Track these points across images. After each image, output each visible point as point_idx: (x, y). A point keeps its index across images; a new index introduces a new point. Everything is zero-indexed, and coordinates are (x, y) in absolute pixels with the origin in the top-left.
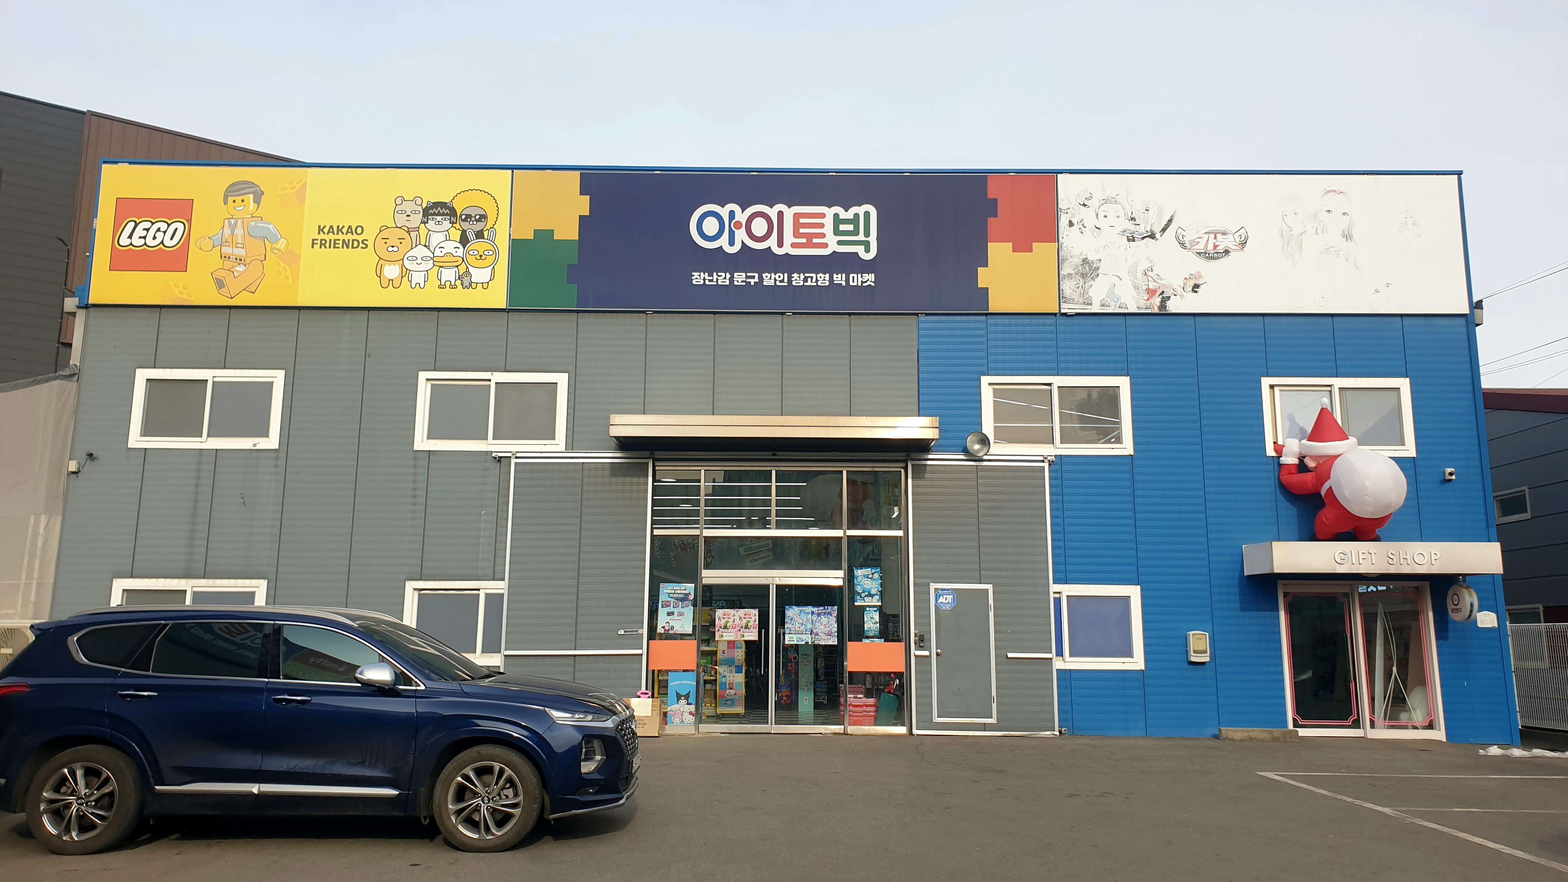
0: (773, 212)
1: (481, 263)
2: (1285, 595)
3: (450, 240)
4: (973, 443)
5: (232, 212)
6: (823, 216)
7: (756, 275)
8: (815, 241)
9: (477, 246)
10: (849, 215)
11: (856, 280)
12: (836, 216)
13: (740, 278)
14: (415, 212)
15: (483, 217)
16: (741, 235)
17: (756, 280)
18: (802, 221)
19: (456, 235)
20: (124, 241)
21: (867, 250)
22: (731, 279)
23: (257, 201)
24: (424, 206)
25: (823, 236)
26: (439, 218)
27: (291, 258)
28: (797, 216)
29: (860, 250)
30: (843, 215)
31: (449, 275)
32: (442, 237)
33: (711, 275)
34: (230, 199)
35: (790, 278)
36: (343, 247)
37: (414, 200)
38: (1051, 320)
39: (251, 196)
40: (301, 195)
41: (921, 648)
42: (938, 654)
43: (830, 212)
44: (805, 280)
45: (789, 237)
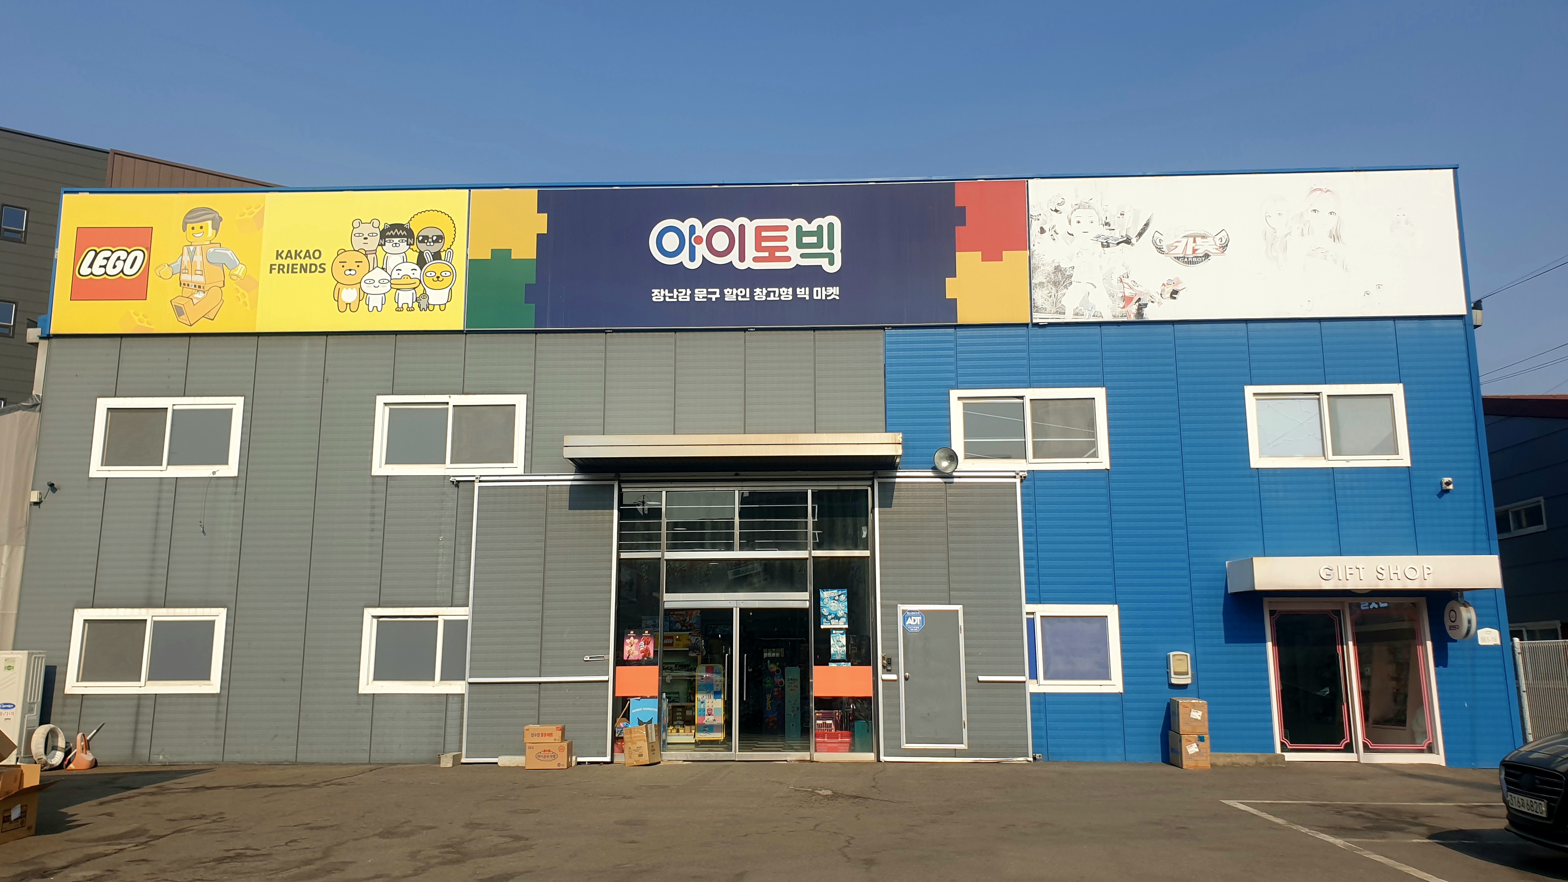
0: (734, 226)
1: (438, 284)
2: (1272, 613)
3: (407, 262)
4: (941, 458)
5: (192, 239)
6: (785, 228)
7: (718, 291)
8: (777, 254)
9: (434, 267)
10: (813, 227)
11: (820, 293)
12: (799, 228)
13: (700, 294)
14: (372, 235)
15: (440, 238)
16: (702, 250)
17: (718, 295)
18: (764, 234)
19: (414, 256)
20: (85, 270)
21: (832, 263)
22: (692, 296)
23: (216, 228)
24: (381, 228)
25: (786, 249)
26: (396, 240)
27: (250, 284)
28: (759, 230)
29: (824, 263)
30: (806, 227)
31: (406, 297)
32: (399, 259)
33: (671, 291)
34: (189, 226)
35: (752, 292)
36: (301, 272)
37: (371, 222)
38: (1022, 331)
39: (210, 222)
40: (259, 220)
41: (889, 672)
42: (906, 679)
43: (792, 224)
44: (768, 295)
45: (751, 251)
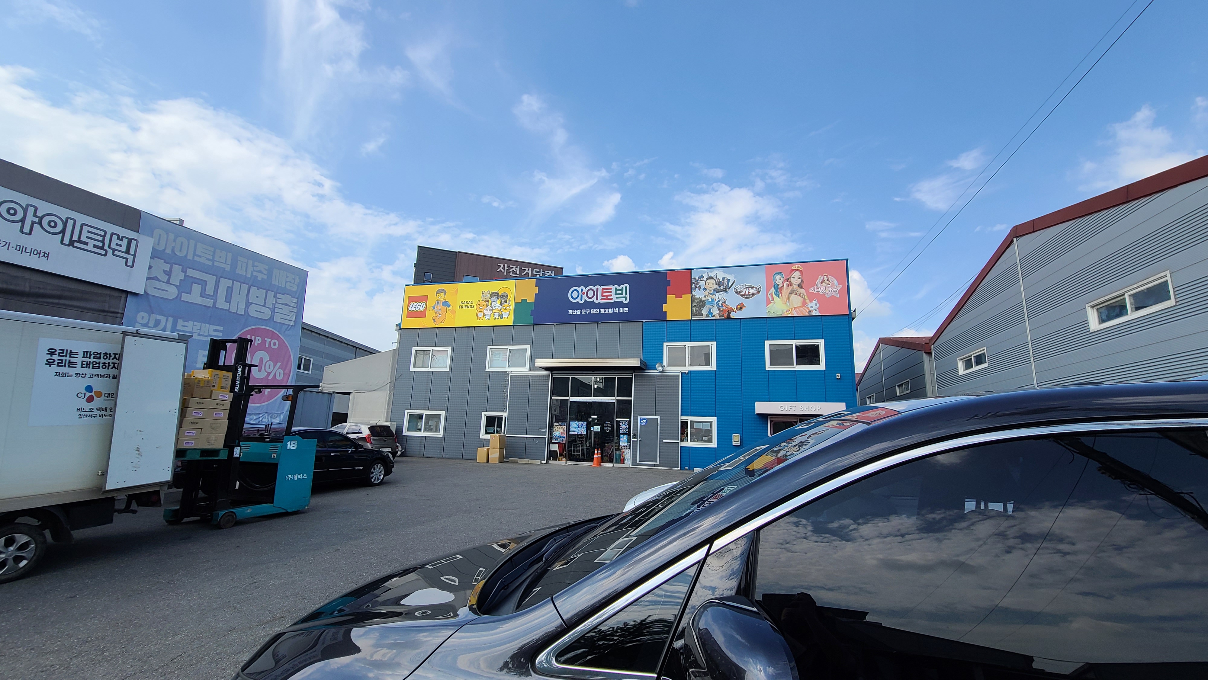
0: (595, 288)
1: (506, 311)
2: (771, 422)
3: (497, 304)
4: (659, 367)
5: (438, 298)
6: (611, 289)
7: (589, 310)
8: (608, 297)
9: (505, 305)
10: (620, 288)
11: (622, 310)
12: (616, 288)
13: (584, 311)
14: (487, 295)
16: (584, 297)
17: (589, 312)
18: (604, 291)
20: (410, 309)
21: (626, 300)
22: (581, 312)
23: (445, 295)
25: (611, 295)
27: (453, 312)
28: (603, 289)
29: (623, 300)
30: (618, 288)
31: (497, 315)
33: (574, 311)
34: (438, 295)
35: (600, 310)
36: (468, 308)
37: (487, 292)
38: (689, 322)
39: (443, 293)
40: (456, 292)
41: (635, 438)
42: (640, 440)
43: (614, 287)
44: (605, 311)
45: (600, 297)
